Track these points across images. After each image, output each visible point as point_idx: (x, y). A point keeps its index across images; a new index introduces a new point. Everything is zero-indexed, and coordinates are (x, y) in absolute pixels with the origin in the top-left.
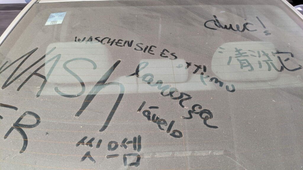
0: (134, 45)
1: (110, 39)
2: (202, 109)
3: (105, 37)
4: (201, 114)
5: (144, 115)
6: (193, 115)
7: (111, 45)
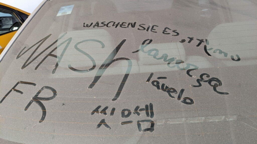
0: (137, 26)
1: (115, 23)
2: (210, 78)
3: (111, 21)
4: (210, 82)
5: (154, 85)
6: (202, 83)
7: (116, 27)
